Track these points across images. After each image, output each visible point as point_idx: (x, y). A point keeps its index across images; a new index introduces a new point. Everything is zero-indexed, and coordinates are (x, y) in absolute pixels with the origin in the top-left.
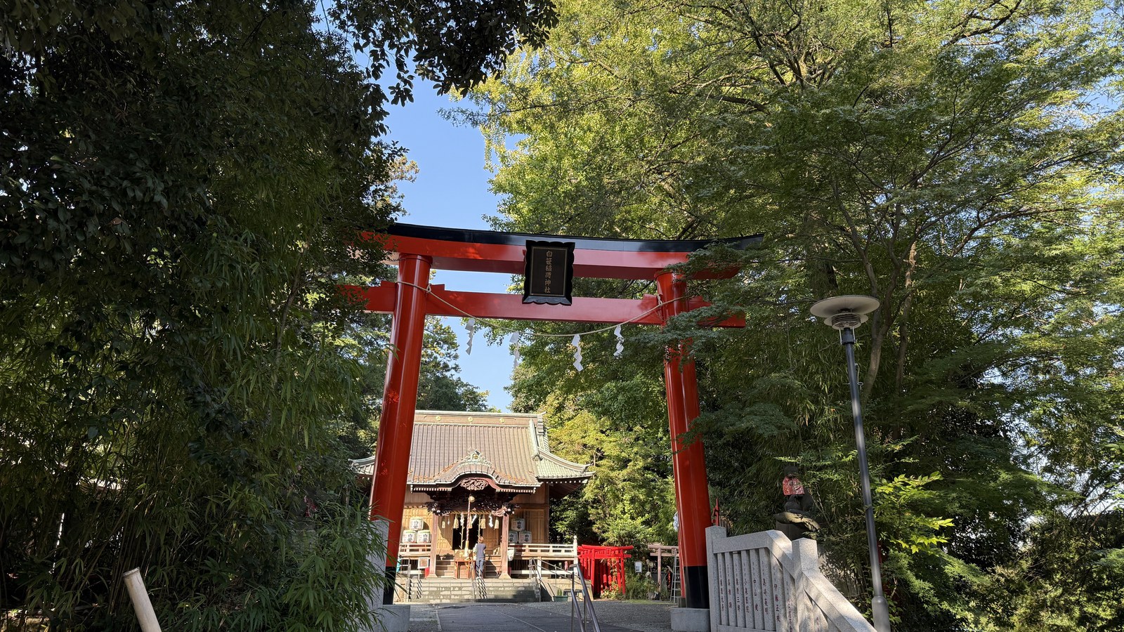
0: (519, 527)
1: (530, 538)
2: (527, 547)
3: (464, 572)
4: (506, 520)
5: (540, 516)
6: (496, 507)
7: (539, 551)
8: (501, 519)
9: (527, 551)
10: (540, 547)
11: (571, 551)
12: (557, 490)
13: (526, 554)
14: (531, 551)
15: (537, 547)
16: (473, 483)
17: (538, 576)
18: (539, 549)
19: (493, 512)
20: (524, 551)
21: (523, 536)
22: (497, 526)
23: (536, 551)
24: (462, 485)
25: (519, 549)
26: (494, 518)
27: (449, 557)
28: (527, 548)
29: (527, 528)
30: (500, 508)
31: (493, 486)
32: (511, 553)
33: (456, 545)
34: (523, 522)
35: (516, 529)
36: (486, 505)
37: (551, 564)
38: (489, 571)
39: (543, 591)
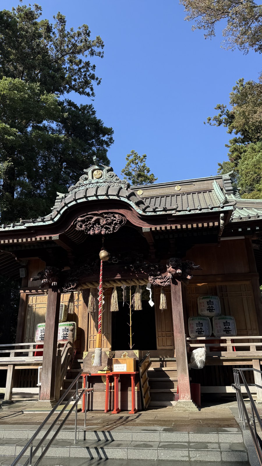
0: (210, 310)
1: (232, 326)
2: (229, 343)
4: (177, 290)
6: (156, 270)
7: (253, 350)
8: (167, 291)
9: (230, 349)
10: (254, 341)
13: (229, 355)
14: (238, 349)
15: (248, 341)
16: (97, 222)
18: (253, 345)
19: (150, 278)
20: (225, 349)
21: (219, 324)
22: (163, 305)
23: (247, 349)
24: (78, 228)
26: (157, 290)
28: (229, 345)
29: (225, 311)
30: (164, 270)
31: (137, 222)
34: (216, 301)
35: (206, 313)
36: (137, 268)
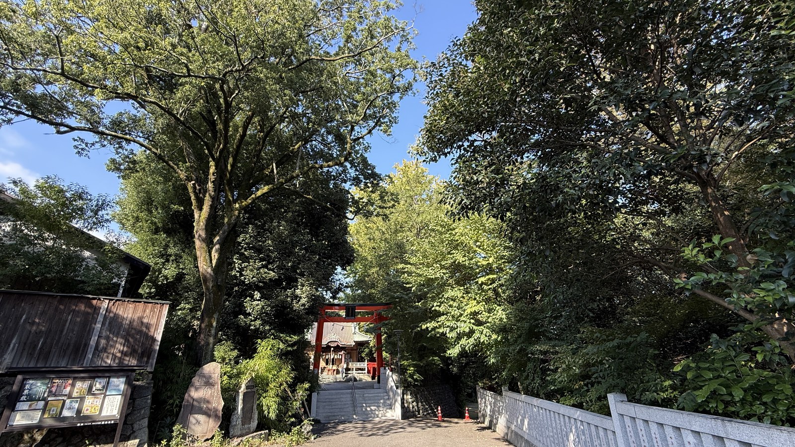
2: (350, 364)
3: (330, 373)
5: (355, 353)
10: (355, 363)
11: (365, 365)
12: (360, 344)
13: (350, 366)
16: (333, 344)
17: (354, 374)
23: (354, 365)
25: (348, 365)
27: (325, 368)
31: (339, 345)
32: (345, 366)
33: (327, 364)
36: (337, 351)
37: (358, 369)
38: (338, 372)
39: (355, 378)
